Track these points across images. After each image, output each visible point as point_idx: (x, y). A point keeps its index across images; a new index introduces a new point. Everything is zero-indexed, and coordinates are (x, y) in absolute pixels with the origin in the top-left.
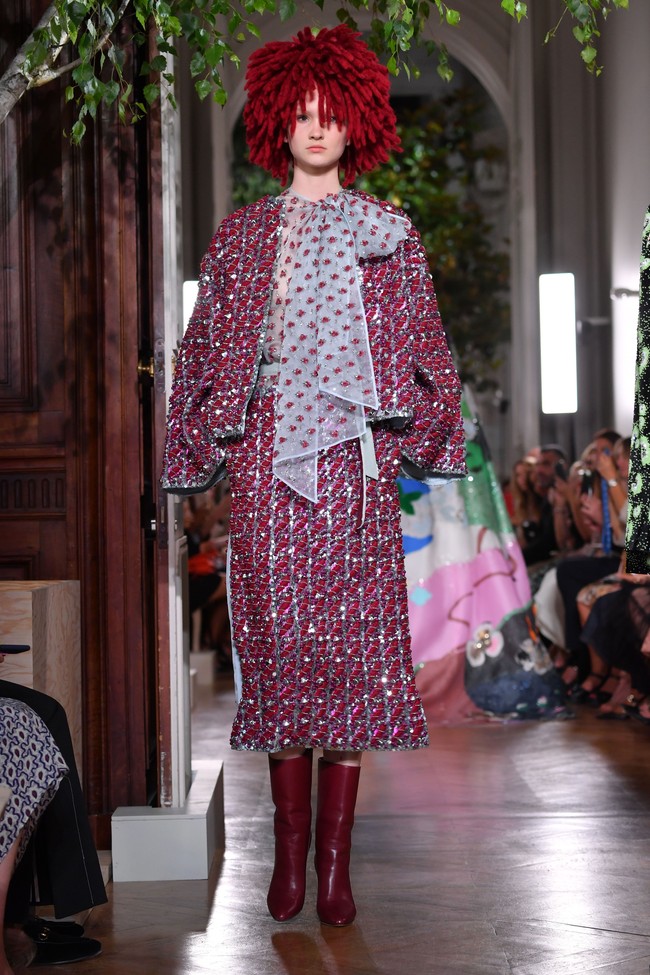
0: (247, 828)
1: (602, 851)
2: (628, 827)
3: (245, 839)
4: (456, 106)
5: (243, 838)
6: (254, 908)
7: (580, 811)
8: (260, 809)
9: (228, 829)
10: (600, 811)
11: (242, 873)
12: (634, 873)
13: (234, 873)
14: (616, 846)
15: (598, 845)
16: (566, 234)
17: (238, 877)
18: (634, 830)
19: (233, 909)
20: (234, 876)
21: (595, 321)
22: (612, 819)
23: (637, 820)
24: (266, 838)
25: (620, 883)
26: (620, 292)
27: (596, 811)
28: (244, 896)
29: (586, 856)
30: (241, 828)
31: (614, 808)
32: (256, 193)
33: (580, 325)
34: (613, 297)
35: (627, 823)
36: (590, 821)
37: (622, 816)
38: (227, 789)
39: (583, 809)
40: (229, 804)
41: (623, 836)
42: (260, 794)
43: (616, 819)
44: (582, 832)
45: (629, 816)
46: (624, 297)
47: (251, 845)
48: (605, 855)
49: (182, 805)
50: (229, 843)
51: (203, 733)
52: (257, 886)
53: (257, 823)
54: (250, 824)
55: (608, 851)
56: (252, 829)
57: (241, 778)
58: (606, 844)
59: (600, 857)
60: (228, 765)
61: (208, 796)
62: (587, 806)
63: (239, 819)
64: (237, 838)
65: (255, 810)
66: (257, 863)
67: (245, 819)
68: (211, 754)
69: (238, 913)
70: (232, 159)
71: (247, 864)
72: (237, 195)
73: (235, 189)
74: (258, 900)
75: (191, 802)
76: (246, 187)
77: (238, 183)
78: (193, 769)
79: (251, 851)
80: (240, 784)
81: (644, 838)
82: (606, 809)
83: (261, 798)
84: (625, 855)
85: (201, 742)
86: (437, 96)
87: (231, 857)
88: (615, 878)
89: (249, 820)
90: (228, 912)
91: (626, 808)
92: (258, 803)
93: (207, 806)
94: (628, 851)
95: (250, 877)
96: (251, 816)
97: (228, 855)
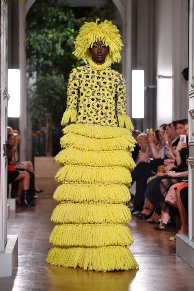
0: (26, 259)
1: (150, 269)
2: (159, 260)
3: (25, 263)
4: (105, 11)
5: (25, 262)
6: (28, 287)
7: (143, 255)
8: (31, 252)
9: (19, 259)
10: (150, 255)
11: (24, 275)
12: (161, 276)
13: (21, 274)
14: (155, 267)
15: (148, 267)
16: (142, 56)
17: (22, 276)
18: (161, 262)
19: (20, 287)
20: (21, 276)
21: (151, 87)
22: (153, 258)
23: (161, 258)
24: (32, 262)
25: (156, 280)
26: (160, 77)
27: (148, 255)
28: (24, 282)
29: (144, 270)
30: (24, 259)
31: (154, 254)
32: (34, 39)
33: (145, 88)
34: (157, 78)
35: (159, 259)
36: (145, 258)
37: (157, 257)
38: (19, 245)
39: (143, 254)
40: (20, 251)
41: (157, 264)
42: (31, 247)
43: (155, 258)
44: (143, 262)
45: (159, 257)
46: (161, 78)
47: (27, 265)
48: (151, 270)
49: (3, 250)
50: (19, 264)
51: (11, 226)
52: (29, 279)
53: (30, 257)
54: (27, 258)
55: (152, 269)
56: (28, 259)
57: (24, 242)
58: (151, 266)
59: (149, 270)
60: (20, 237)
61: (13, 248)
62: (145, 253)
63: (23, 256)
64: (22, 263)
65: (29, 253)
66: (29, 271)
67: (25, 256)
68: (14, 233)
69: (22, 288)
70: (25, 27)
71: (26, 271)
72: (27, 40)
73: (26, 38)
74: (29, 284)
75: (6, 249)
76: (30, 37)
77: (28, 36)
78: (7, 238)
79: (27, 267)
80: (24, 244)
81: (164, 264)
82: (151, 254)
83: (31, 249)
84: (158, 270)
85: (11, 229)
86: (98, 7)
87: (20, 269)
88: (154, 278)
89: (27, 256)
90: (18, 288)
91: (158, 254)
92: (30, 250)
93: (12, 251)
94: (158, 269)
95: (26, 276)
96: (27, 255)
97: (19, 268)
